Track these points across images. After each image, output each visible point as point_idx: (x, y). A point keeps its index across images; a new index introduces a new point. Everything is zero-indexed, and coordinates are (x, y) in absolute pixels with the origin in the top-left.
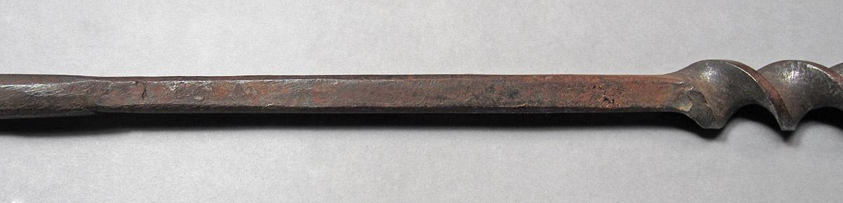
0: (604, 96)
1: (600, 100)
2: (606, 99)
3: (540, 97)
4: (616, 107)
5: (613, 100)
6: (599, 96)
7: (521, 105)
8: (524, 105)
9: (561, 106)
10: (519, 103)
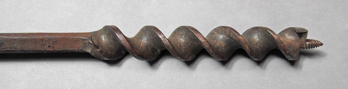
0: (48, 45)
1: (46, 47)
2: (49, 47)
3: (15, 46)
4: (55, 50)
5: (53, 47)
6: (45, 45)
7: (6, 50)
8: (7, 49)
9: (27, 50)
10: (5, 49)
